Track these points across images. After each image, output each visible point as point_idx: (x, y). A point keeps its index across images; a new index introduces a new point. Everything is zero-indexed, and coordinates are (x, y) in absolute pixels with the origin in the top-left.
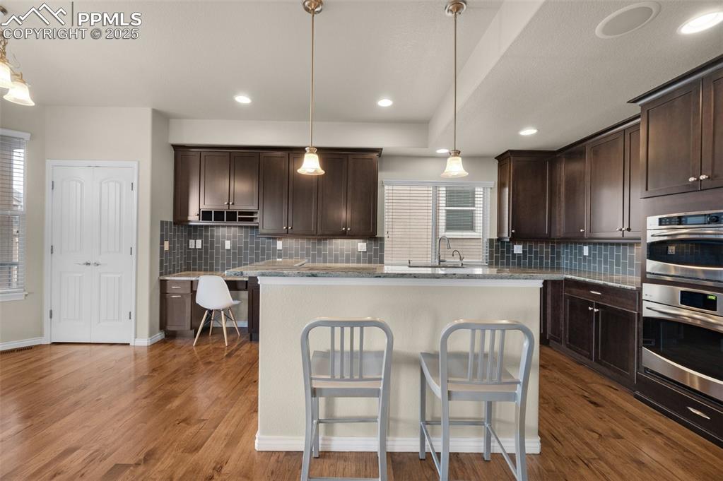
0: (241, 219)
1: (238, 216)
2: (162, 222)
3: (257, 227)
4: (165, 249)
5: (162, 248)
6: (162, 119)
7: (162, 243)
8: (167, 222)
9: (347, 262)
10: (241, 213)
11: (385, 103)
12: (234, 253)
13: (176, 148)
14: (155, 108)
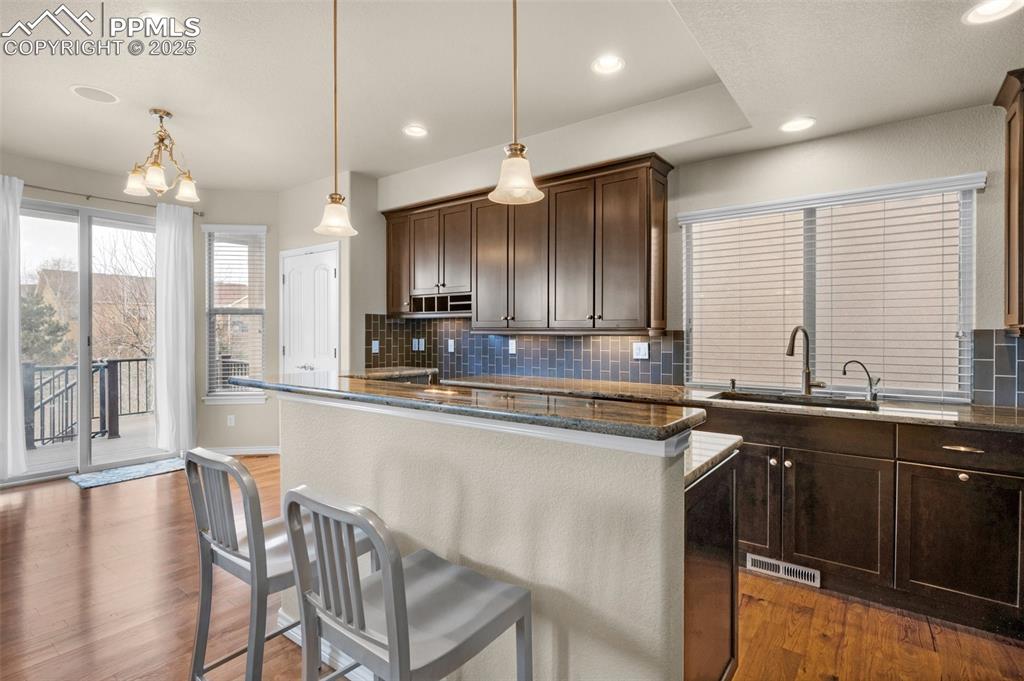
0: (454, 308)
1: (449, 303)
2: (368, 317)
3: (470, 319)
4: (373, 351)
5: (368, 351)
6: (365, 182)
7: (368, 343)
8: (375, 316)
9: (615, 378)
10: (454, 298)
11: (608, 65)
12: (459, 358)
13: (389, 215)
14: (354, 170)
